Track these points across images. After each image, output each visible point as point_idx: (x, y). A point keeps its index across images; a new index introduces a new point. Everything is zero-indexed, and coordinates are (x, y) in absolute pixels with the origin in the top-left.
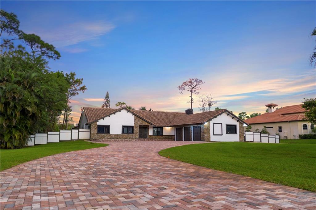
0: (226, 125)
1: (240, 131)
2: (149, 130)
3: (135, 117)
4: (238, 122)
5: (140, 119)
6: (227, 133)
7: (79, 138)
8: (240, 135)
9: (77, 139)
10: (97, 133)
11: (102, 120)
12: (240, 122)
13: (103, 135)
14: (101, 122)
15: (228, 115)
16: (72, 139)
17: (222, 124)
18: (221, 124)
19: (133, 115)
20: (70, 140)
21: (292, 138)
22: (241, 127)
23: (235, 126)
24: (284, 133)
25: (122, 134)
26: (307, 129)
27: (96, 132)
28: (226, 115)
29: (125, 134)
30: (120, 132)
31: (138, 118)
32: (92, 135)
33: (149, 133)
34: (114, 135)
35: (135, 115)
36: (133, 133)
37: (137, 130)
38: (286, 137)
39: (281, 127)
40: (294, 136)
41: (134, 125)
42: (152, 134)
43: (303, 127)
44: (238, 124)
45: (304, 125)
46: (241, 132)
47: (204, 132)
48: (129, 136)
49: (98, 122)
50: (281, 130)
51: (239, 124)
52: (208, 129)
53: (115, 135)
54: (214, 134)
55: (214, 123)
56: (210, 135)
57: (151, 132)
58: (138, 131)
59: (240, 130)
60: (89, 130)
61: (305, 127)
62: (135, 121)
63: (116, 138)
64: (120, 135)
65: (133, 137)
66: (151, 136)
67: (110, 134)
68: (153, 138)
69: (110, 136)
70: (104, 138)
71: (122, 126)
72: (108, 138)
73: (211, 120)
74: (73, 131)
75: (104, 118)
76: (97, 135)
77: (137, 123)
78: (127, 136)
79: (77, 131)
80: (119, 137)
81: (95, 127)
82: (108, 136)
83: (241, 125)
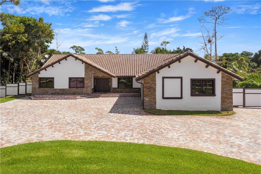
0: (191, 79)
2: (112, 81)
4: (217, 73)
6: (193, 94)
7: (27, 93)
10: (38, 88)
11: (44, 71)
12: (223, 74)
13: (46, 90)
15: (195, 62)
17: (181, 78)
20: (17, 95)
27: (38, 86)
29: (73, 89)
30: (66, 86)
31: (90, 67)
34: (59, 89)
36: (83, 86)
41: (84, 77)
42: (117, 87)
46: (226, 93)
48: (78, 91)
49: (40, 73)
52: (152, 89)
54: (165, 96)
55: (163, 78)
56: (155, 99)
57: (115, 84)
59: (223, 88)
62: (85, 71)
63: (62, 93)
64: (66, 90)
65: (84, 92)
66: (116, 89)
67: (54, 88)
68: (117, 91)
69: (55, 90)
70: (46, 93)
71: (69, 78)
72: (52, 94)
73: (158, 73)
74: (19, 85)
75: (47, 69)
76: (39, 90)
77: (88, 73)
78: (76, 91)
79: (24, 84)
80: (66, 92)
81: (37, 81)
82: (52, 90)
83: (227, 79)
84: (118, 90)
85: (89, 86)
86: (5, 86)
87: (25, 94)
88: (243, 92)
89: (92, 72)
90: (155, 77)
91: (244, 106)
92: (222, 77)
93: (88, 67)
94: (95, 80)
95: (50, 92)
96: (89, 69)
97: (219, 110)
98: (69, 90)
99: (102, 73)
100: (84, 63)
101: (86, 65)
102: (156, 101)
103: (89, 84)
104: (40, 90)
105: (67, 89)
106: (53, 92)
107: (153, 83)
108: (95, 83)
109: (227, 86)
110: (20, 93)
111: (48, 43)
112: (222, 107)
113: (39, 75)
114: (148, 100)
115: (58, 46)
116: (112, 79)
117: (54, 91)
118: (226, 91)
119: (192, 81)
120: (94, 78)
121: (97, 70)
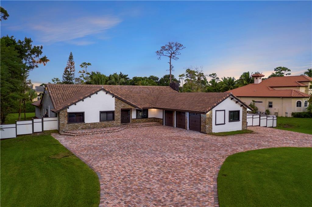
0: (229, 111)
1: (243, 117)
2: (131, 113)
3: (115, 99)
4: (241, 106)
5: (122, 101)
6: (230, 121)
7: (44, 130)
8: (242, 122)
9: (41, 131)
11: (73, 106)
12: (243, 107)
13: (76, 125)
14: (72, 109)
15: (231, 100)
16: (34, 131)
18: (224, 111)
19: (113, 97)
20: (32, 133)
21: (284, 115)
22: (245, 113)
23: (238, 112)
24: (275, 109)
25: (100, 121)
26: (300, 106)
27: (67, 122)
28: (230, 99)
29: (104, 122)
30: (96, 120)
31: (120, 101)
32: (61, 126)
33: (131, 117)
34: (89, 123)
35: (116, 97)
36: (113, 119)
37: (118, 116)
38: (276, 113)
39: (272, 102)
40: (286, 113)
41: (114, 110)
42: (136, 118)
43: (297, 104)
44: (241, 109)
45: (298, 102)
46: (244, 119)
47: (205, 123)
48: (108, 123)
50: (272, 105)
51: (243, 109)
52: (210, 119)
53: (91, 124)
54: (217, 123)
55: (216, 111)
56: (212, 125)
57: (134, 115)
58: (120, 117)
60: (56, 119)
61: (299, 104)
62: (115, 105)
63: (93, 128)
64: (97, 123)
65: (114, 125)
66: (135, 120)
67: (85, 122)
70: (77, 129)
71: (100, 111)
72: (83, 129)
74: (34, 122)
76: (68, 126)
77: (118, 106)
78: (107, 124)
79: (40, 120)
80: (97, 126)
81: (65, 116)
82: (82, 125)
84: (137, 120)
85: (119, 119)
86: (15, 125)
95: (81, 127)
98: (100, 123)
100: (114, 98)
101: (116, 98)
102: (212, 127)
112: (242, 128)
113: (68, 109)
114: (208, 126)
117: (85, 126)
119: (229, 113)
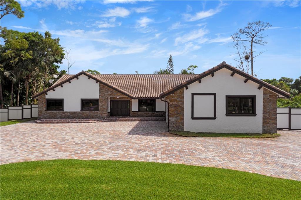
0: (226, 96)
1: (265, 109)
2: (131, 104)
4: (259, 89)
6: (229, 114)
10: (45, 111)
11: (52, 92)
12: (264, 90)
13: (54, 113)
14: (51, 95)
15: (231, 76)
17: (215, 95)
18: (213, 96)
23: (253, 98)
25: (82, 110)
27: (45, 109)
29: (86, 112)
30: (77, 108)
32: (39, 113)
34: (69, 112)
36: (97, 109)
37: (103, 105)
41: (99, 98)
46: (269, 112)
48: (91, 114)
49: (47, 94)
52: (179, 107)
53: (71, 113)
54: (195, 116)
55: (193, 95)
57: (135, 107)
59: (265, 107)
62: (100, 92)
63: (73, 117)
65: (99, 116)
66: (136, 112)
67: (64, 111)
68: (138, 115)
69: (64, 113)
70: (55, 117)
71: (81, 99)
72: (61, 118)
73: (187, 88)
74: (24, 108)
75: (55, 89)
78: (89, 114)
79: (29, 107)
80: (77, 116)
81: (43, 102)
82: (61, 114)
83: (270, 96)
84: (139, 113)
85: (105, 109)
86: (7, 109)
87: (30, 117)
88: (288, 112)
89: (108, 93)
90: (183, 93)
91: (290, 129)
92: (264, 94)
93: (103, 87)
94: (112, 102)
95: (60, 116)
96: (104, 89)
97: (261, 132)
98: (81, 113)
99: (119, 94)
100: (99, 83)
101: (101, 84)
102: (184, 122)
103: (105, 107)
104: (47, 114)
105: (78, 112)
106: (63, 115)
107: (180, 101)
108: (112, 106)
109: (270, 104)
110: (24, 117)
111: (58, 63)
112: (263, 129)
113: (46, 95)
114: (174, 120)
115: (69, 66)
116: (131, 102)
118: (268, 109)
119: (227, 99)
120: (111, 101)
121: (114, 90)
